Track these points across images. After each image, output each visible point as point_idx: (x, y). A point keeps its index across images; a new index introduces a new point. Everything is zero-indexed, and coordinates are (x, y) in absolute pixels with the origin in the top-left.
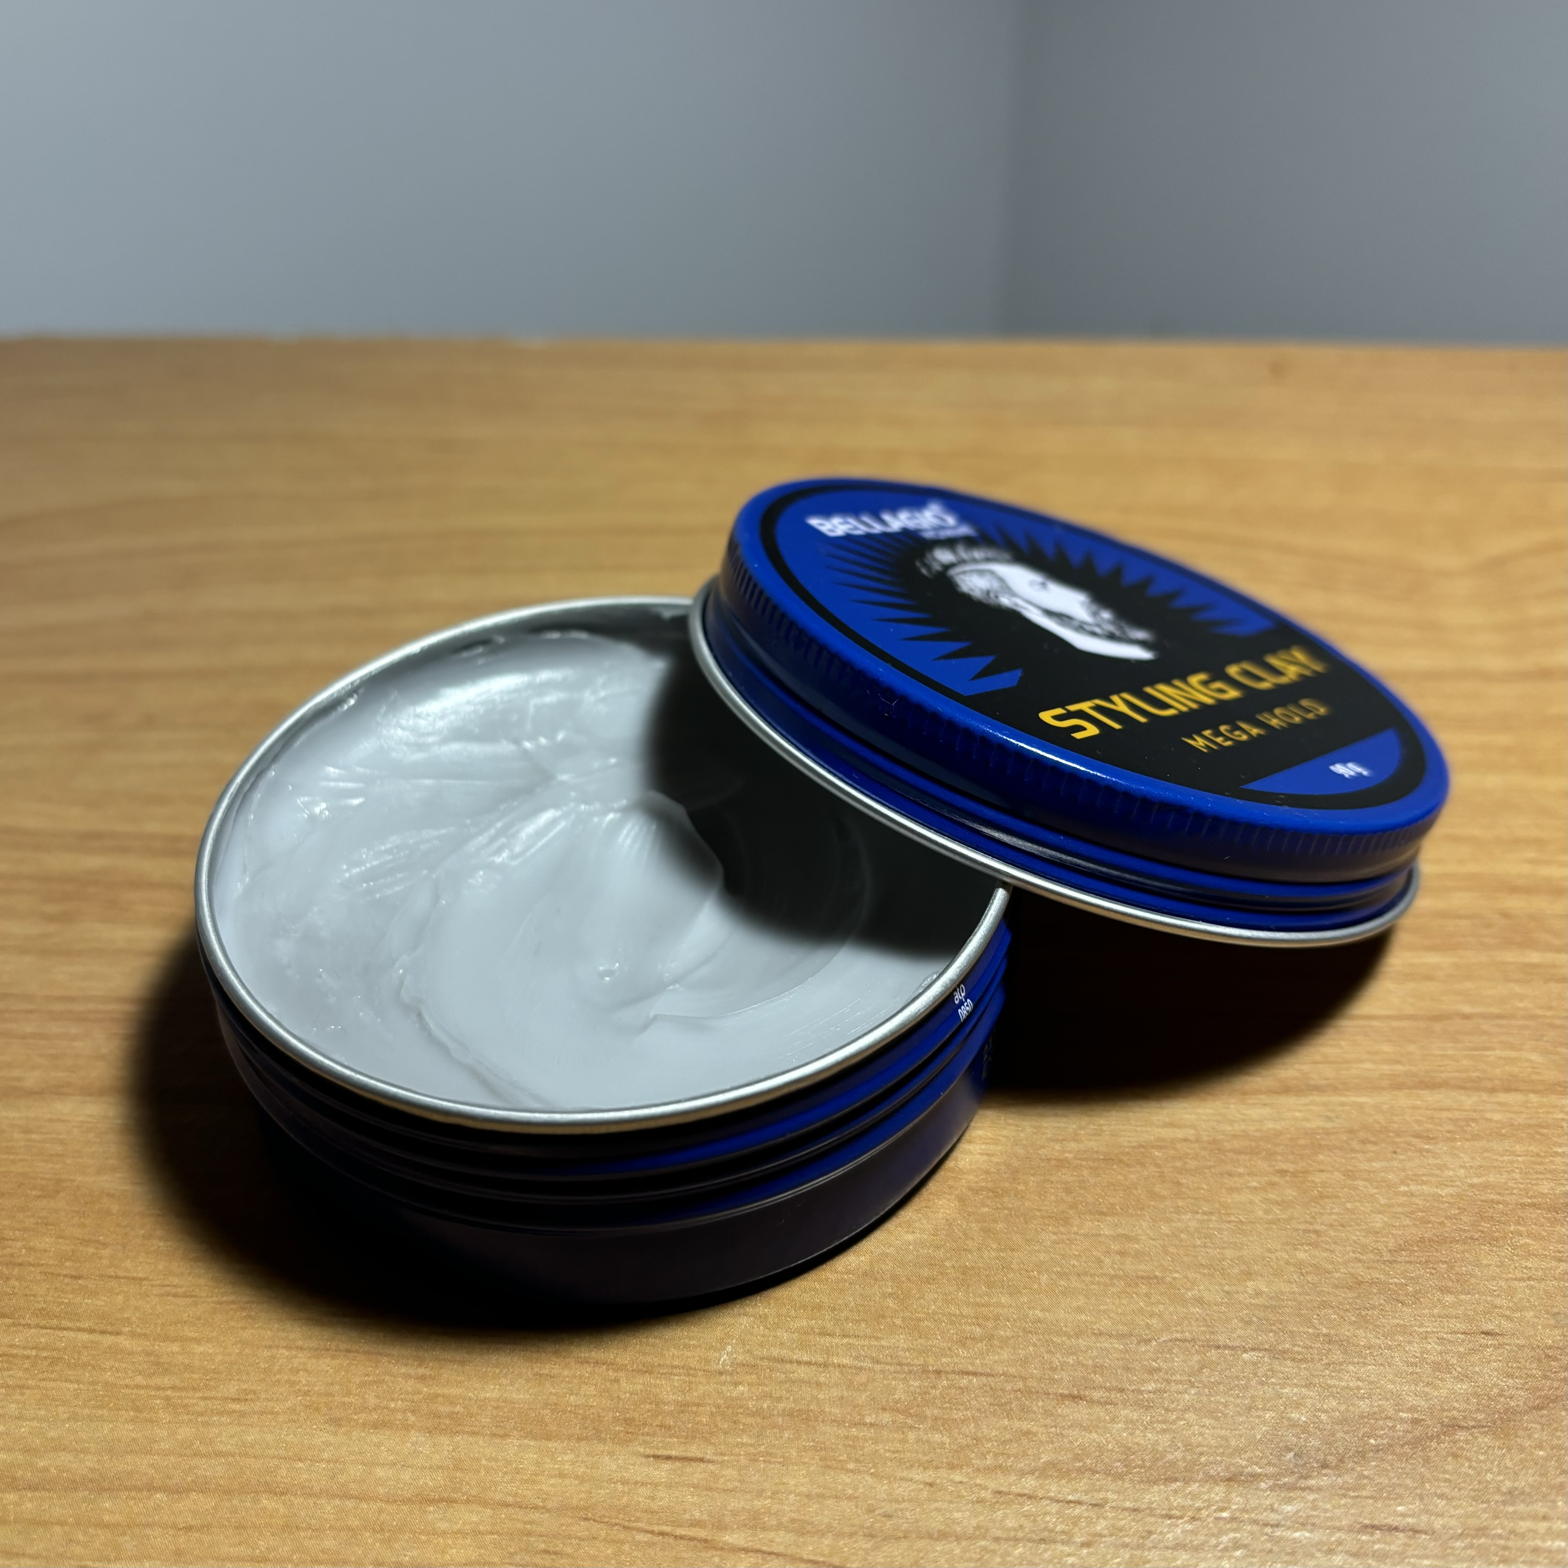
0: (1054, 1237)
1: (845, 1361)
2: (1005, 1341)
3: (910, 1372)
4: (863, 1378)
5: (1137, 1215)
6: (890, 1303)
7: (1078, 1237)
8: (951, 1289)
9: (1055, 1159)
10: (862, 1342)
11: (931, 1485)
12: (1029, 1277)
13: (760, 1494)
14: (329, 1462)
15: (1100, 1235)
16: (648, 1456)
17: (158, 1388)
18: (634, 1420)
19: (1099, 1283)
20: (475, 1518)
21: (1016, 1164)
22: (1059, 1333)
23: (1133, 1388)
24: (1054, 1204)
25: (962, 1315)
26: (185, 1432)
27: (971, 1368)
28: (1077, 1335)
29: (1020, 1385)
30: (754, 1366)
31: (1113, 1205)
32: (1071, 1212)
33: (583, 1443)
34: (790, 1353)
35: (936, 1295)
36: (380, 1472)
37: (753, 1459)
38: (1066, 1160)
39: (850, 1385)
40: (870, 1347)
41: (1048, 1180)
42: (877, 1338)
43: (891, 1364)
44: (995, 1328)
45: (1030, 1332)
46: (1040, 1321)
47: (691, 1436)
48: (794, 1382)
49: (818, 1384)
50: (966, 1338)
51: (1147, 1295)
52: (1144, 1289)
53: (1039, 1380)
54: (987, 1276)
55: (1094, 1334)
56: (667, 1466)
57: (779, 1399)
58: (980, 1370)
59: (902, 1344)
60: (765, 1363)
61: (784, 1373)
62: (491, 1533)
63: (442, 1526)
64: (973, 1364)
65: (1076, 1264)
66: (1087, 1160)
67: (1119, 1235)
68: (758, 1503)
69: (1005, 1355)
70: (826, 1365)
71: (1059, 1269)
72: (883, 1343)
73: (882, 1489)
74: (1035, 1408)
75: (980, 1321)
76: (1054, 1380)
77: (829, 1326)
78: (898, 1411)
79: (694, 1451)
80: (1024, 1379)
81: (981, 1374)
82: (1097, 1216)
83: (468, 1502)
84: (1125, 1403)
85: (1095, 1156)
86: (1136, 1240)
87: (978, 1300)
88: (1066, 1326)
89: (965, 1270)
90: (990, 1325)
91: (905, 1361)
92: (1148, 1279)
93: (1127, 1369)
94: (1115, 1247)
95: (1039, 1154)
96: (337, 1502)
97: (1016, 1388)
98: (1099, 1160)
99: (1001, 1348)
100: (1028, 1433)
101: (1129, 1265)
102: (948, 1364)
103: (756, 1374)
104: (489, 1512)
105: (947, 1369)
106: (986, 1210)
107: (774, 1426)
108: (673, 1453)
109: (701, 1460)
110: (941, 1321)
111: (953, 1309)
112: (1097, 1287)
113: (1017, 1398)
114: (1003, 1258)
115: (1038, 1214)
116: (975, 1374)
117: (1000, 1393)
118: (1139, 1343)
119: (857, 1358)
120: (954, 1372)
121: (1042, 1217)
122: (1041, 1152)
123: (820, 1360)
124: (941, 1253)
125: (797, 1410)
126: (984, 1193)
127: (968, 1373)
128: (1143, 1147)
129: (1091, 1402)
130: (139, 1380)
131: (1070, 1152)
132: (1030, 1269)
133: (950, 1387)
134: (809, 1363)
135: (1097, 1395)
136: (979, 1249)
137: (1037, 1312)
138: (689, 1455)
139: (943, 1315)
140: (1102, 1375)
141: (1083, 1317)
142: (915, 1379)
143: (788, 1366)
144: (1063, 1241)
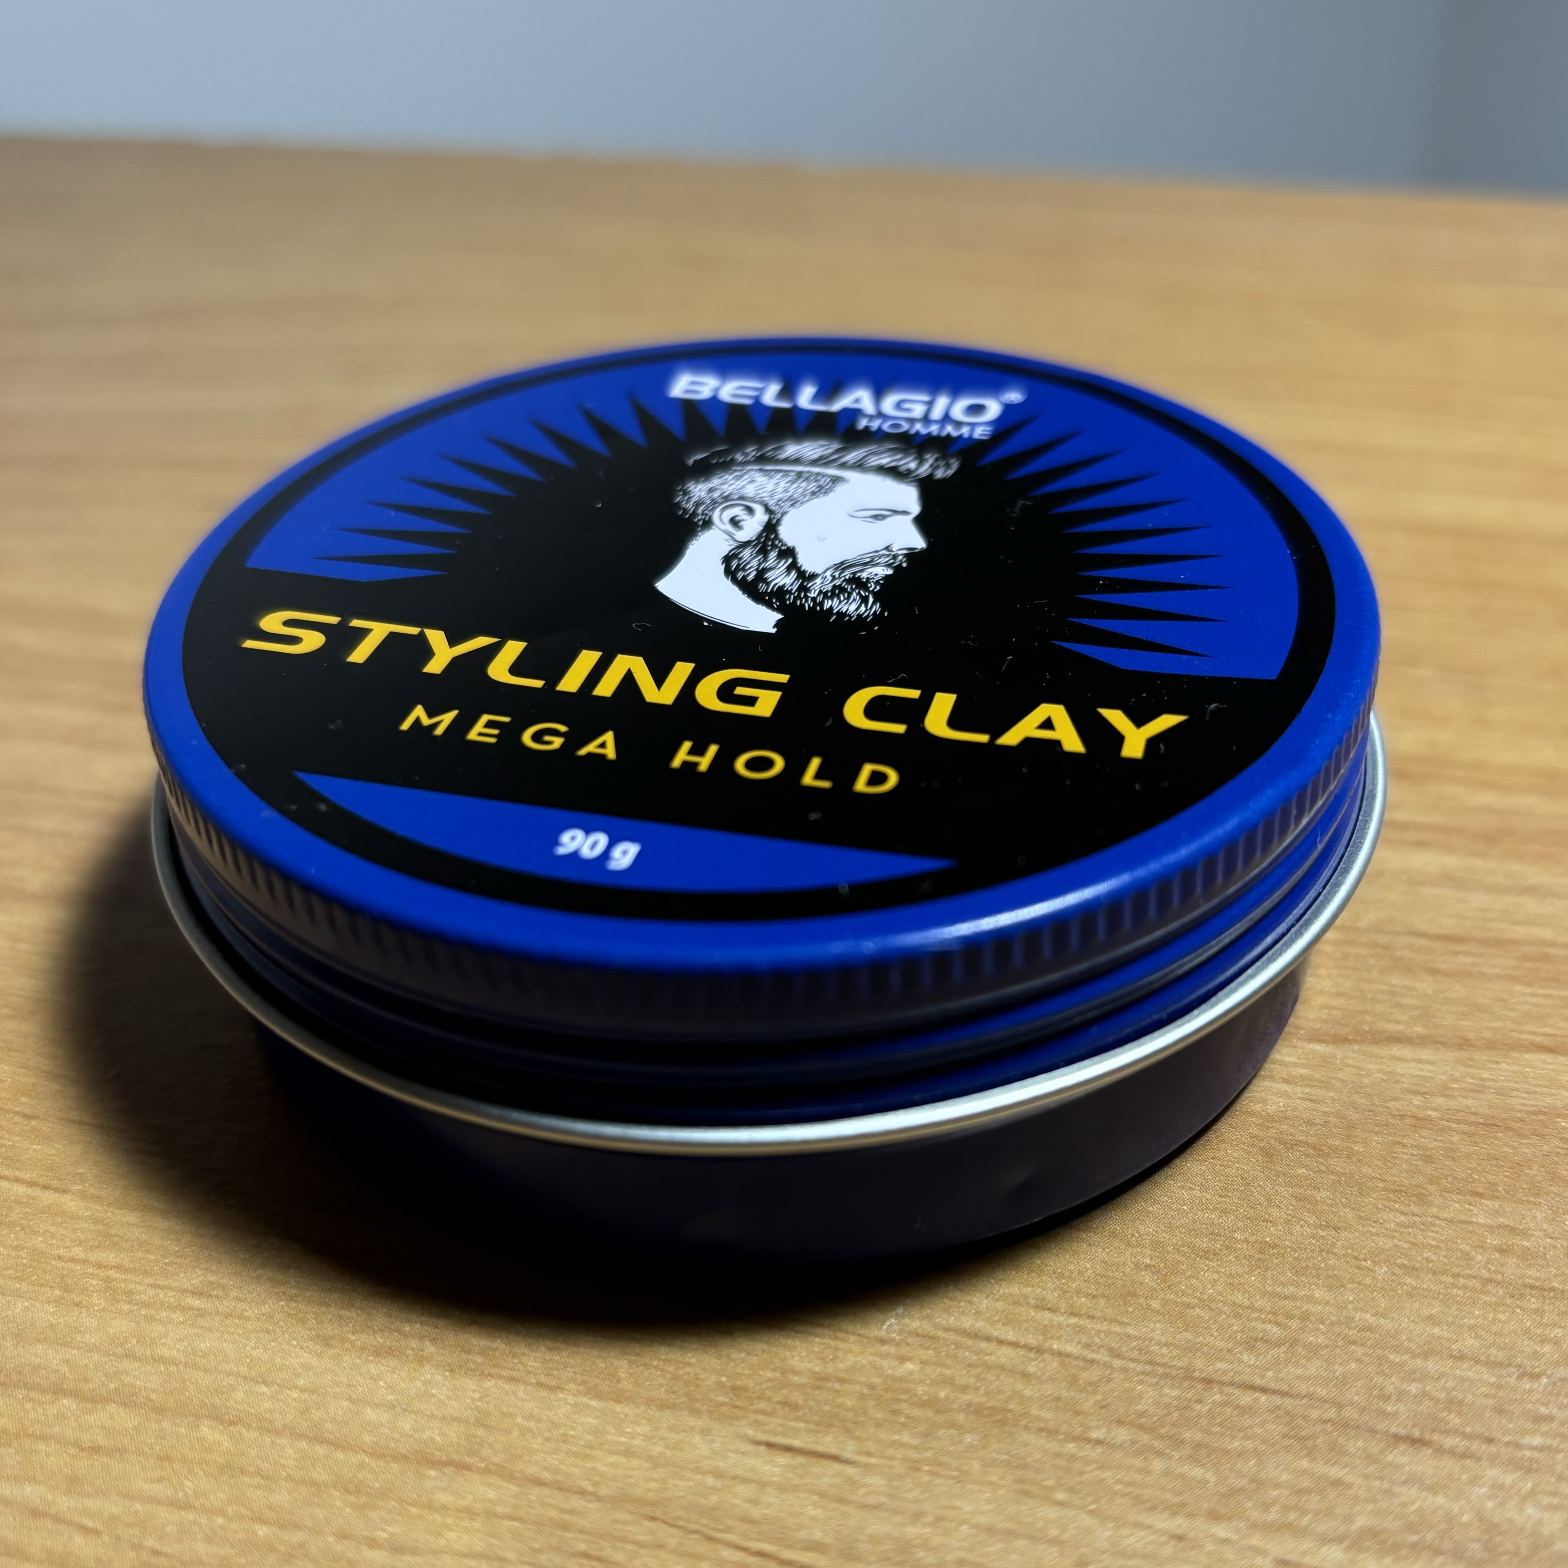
0: (1402, 1218)
1: (1070, 1348)
2: (1314, 1350)
3: (1166, 1376)
4: (1093, 1374)
5: (1529, 1202)
6: (1147, 1278)
7: (1437, 1222)
8: (1240, 1270)
9: (1412, 1117)
10: (1099, 1326)
11: (1180, 1538)
12: (1359, 1267)
13: (917, 1517)
14: (303, 1390)
15: (1471, 1223)
16: (758, 1443)
17: (99, 1266)
18: (745, 1389)
19: (1465, 1287)
20: (491, 1495)
21: (1353, 1116)
22: (1397, 1349)
23: (1507, 1439)
24: (1405, 1175)
25: (1251, 1307)
26: (118, 1326)
27: (1258, 1381)
28: (1426, 1355)
29: (1332, 1413)
30: (933, 1338)
31: (1493, 1185)
32: (1430, 1187)
33: (667, 1413)
34: (989, 1328)
35: (1216, 1276)
36: (370, 1414)
37: (914, 1466)
38: (1429, 1119)
39: (1073, 1381)
40: (1108, 1334)
41: (1399, 1143)
42: (1121, 1324)
43: (1138, 1362)
44: (1303, 1329)
45: (1354, 1342)
46: (1370, 1329)
47: (826, 1423)
48: (988, 1367)
49: (1025, 1375)
50: (1256, 1340)
51: (1536, 1311)
52: (1533, 1303)
53: (1363, 1411)
54: (1296, 1259)
55: (1451, 1356)
56: (784, 1459)
57: (964, 1388)
58: (1273, 1385)
59: (1157, 1336)
60: (951, 1336)
61: (977, 1353)
62: (511, 1518)
63: (444, 1498)
64: (1263, 1377)
65: (1433, 1257)
66: (1458, 1122)
67: (1499, 1226)
68: (912, 1531)
69: (1314, 1368)
70: (1039, 1350)
71: (1405, 1262)
72: (1130, 1331)
73: (1104, 1534)
74: (1352, 1450)
75: (1280, 1318)
76: (1386, 1415)
77: (1052, 1297)
78: (1141, 1427)
79: (827, 1443)
80: (1340, 1406)
81: (1274, 1392)
82: (1469, 1197)
83: (486, 1471)
84: (1493, 1460)
85: (1473, 1118)
86: (1524, 1234)
87: (1279, 1289)
88: (1410, 1340)
89: (1263, 1247)
90: (1294, 1324)
91: (1159, 1360)
92: (1541, 1290)
93: (1500, 1411)
94: (1493, 1241)
95: (1387, 1107)
96: (304, 1445)
97: (1326, 1416)
98: (1477, 1124)
99: (1309, 1360)
100: (1336, 1483)
101: (1512, 1268)
102: (1225, 1373)
103: (935, 1349)
104: (514, 1488)
105: (1223, 1378)
106: (1302, 1171)
107: (953, 1425)
108: (796, 1443)
109: (835, 1458)
110: (1221, 1312)
111: (1239, 1298)
112: (1461, 1293)
113: (1324, 1431)
114: (1322, 1237)
115: (1381, 1185)
116: (1264, 1390)
117: (1299, 1421)
118: (1520, 1377)
119: (1087, 1346)
120: (1232, 1384)
121: (1385, 1189)
122: (1391, 1104)
123: (1032, 1341)
124: (1228, 1221)
125: (989, 1408)
126: (1302, 1149)
127: (1253, 1388)
128: (1544, 1113)
129: (1440, 1451)
130: (78, 1252)
131: (1435, 1110)
132: (1362, 1257)
133: (1224, 1404)
134: (1015, 1345)
135: (1450, 1442)
136: (1287, 1222)
137: (1368, 1316)
138: (820, 1448)
139: (1225, 1303)
140: (1460, 1414)
141: (1436, 1331)
142: (1172, 1387)
143: (983, 1345)
144: (1413, 1225)
